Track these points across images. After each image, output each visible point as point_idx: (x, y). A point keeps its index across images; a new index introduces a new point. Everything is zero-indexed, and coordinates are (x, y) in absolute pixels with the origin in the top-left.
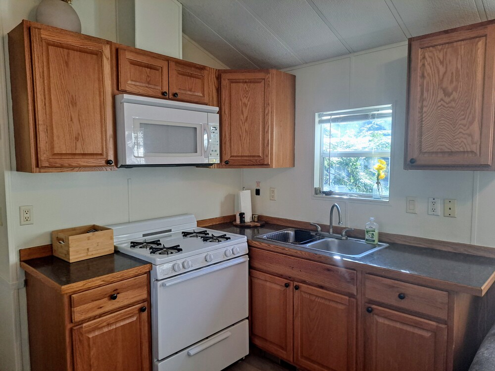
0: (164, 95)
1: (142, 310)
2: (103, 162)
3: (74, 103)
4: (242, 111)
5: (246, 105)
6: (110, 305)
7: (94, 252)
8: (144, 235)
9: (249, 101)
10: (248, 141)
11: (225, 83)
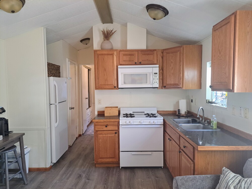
0: (136, 64)
1: (116, 133)
2: (113, 87)
3: (105, 70)
4: (171, 65)
5: (172, 62)
6: (105, 129)
7: (112, 114)
8: (133, 112)
9: (173, 60)
10: (173, 78)
11: (165, 54)
